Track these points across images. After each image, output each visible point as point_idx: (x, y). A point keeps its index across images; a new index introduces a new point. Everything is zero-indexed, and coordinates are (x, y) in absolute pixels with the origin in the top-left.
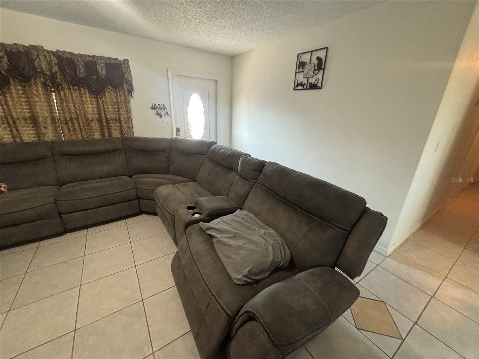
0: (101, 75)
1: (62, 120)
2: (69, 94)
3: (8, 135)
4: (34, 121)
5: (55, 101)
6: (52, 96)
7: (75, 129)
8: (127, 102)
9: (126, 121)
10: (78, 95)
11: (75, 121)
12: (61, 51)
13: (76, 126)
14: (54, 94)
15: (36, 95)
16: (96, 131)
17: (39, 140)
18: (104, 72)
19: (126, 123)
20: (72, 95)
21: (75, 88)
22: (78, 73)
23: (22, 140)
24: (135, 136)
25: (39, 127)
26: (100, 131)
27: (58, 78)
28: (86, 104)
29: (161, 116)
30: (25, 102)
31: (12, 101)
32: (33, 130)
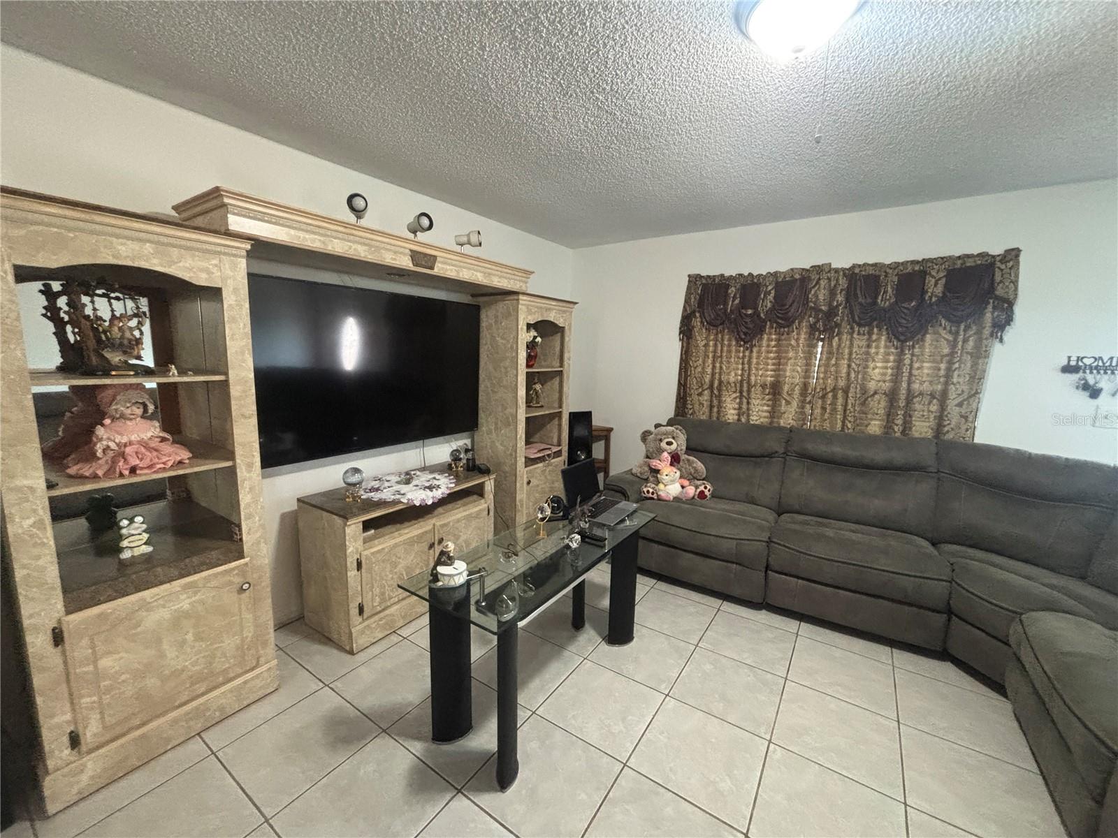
0: (931, 298)
1: (818, 390)
2: (848, 343)
3: (735, 409)
4: (775, 390)
5: (818, 356)
6: (816, 346)
7: (834, 410)
8: (980, 355)
9: (960, 400)
10: (864, 343)
11: (840, 394)
12: (860, 265)
13: (840, 401)
14: (820, 343)
15: (793, 347)
16: (877, 417)
17: (771, 423)
18: (939, 290)
19: (960, 405)
20: (852, 344)
21: (862, 330)
22: (879, 301)
23: (748, 420)
24: (976, 441)
25: (779, 400)
26: (885, 417)
27: (838, 315)
28: (874, 360)
29: (1094, 393)
30: (774, 359)
31: (758, 358)
32: (768, 406)
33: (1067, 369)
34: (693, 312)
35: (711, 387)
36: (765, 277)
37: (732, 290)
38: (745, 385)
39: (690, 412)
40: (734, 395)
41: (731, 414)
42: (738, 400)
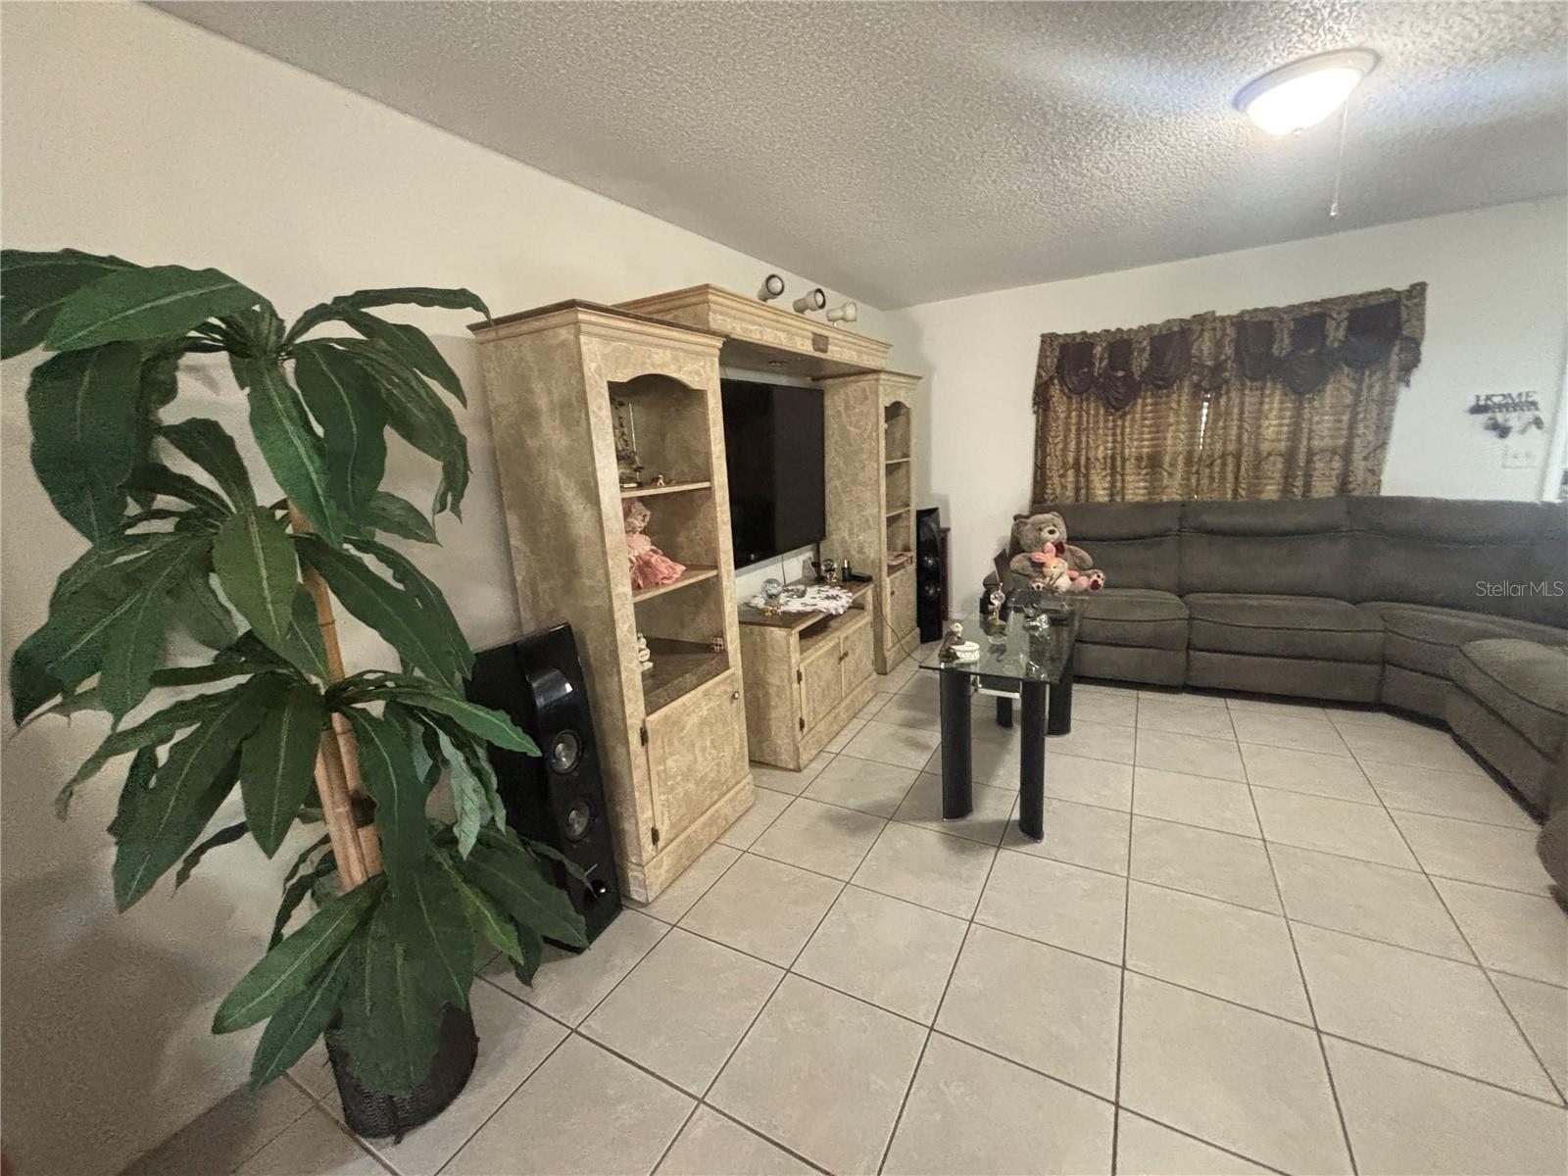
0: (1332, 343)
1: (1205, 458)
2: (1238, 400)
3: (1106, 489)
5: (1204, 419)
6: (1201, 408)
7: (1223, 479)
8: (1387, 402)
9: (1366, 453)
10: (1255, 399)
11: (1230, 460)
13: (1230, 468)
14: (1206, 404)
15: (1173, 410)
16: (1273, 481)
17: (1151, 499)
18: (1341, 334)
19: (1365, 459)
20: (1242, 404)
21: (1254, 384)
22: (1274, 351)
24: (1383, 494)
25: (1161, 473)
26: (1281, 481)
27: (1226, 370)
28: (1267, 418)
29: (1503, 431)
30: (1150, 426)
31: (1132, 426)
32: (1146, 481)
33: (1477, 409)
34: (1051, 378)
35: (1076, 466)
36: (1138, 331)
37: (1098, 350)
38: (1119, 459)
39: (1051, 497)
40: (1104, 473)
41: (1101, 494)
42: (1108, 478)
